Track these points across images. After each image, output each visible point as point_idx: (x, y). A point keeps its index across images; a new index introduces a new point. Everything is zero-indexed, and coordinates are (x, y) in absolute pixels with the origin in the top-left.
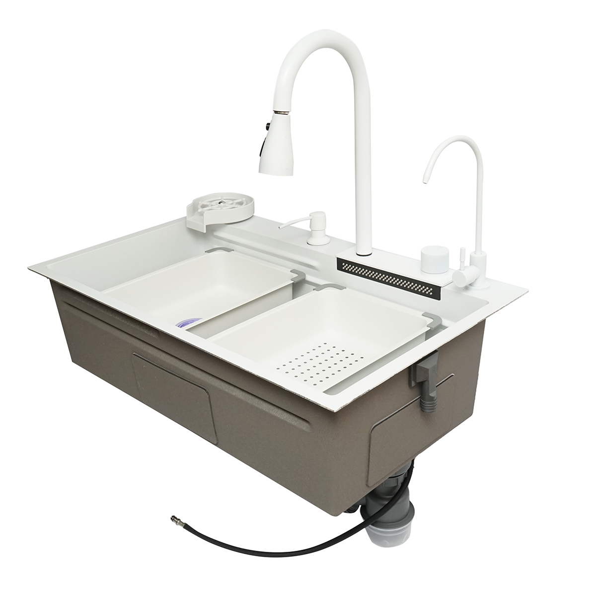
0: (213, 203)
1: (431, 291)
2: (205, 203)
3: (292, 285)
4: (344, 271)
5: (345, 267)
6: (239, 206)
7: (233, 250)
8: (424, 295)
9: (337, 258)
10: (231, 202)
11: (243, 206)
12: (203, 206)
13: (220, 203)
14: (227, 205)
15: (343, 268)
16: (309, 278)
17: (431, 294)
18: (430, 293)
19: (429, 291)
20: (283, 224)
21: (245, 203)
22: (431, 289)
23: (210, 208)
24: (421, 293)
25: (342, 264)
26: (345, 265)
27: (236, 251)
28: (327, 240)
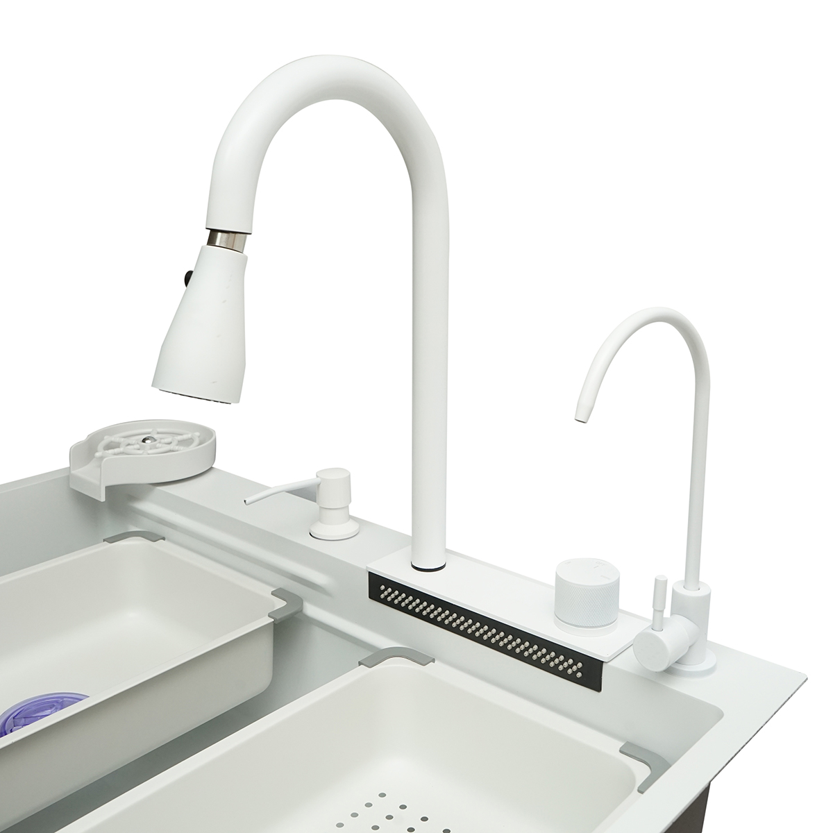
0: (132, 440)
1: (579, 670)
2: (115, 438)
3: (272, 627)
4: (384, 602)
5: (386, 593)
6: (182, 448)
7: (164, 539)
8: (563, 675)
9: (369, 572)
10: (169, 440)
11: (192, 447)
12: (109, 447)
13: (144, 441)
14: (158, 445)
15: (382, 596)
16: (311, 610)
17: (579, 675)
18: (576, 672)
19: (575, 668)
20: (269, 488)
21: (196, 442)
22: (580, 665)
23: (121, 449)
24: (554, 671)
25: (379, 587)
26: (386, 589)
27: (169, 540)
28: (351, 528)
